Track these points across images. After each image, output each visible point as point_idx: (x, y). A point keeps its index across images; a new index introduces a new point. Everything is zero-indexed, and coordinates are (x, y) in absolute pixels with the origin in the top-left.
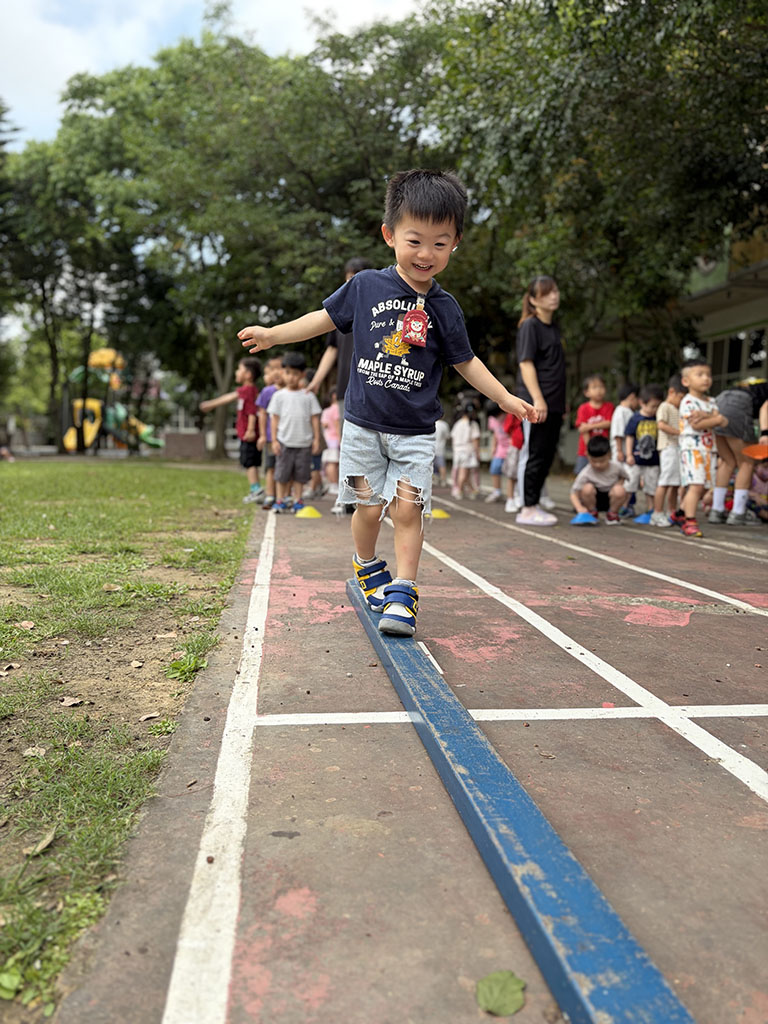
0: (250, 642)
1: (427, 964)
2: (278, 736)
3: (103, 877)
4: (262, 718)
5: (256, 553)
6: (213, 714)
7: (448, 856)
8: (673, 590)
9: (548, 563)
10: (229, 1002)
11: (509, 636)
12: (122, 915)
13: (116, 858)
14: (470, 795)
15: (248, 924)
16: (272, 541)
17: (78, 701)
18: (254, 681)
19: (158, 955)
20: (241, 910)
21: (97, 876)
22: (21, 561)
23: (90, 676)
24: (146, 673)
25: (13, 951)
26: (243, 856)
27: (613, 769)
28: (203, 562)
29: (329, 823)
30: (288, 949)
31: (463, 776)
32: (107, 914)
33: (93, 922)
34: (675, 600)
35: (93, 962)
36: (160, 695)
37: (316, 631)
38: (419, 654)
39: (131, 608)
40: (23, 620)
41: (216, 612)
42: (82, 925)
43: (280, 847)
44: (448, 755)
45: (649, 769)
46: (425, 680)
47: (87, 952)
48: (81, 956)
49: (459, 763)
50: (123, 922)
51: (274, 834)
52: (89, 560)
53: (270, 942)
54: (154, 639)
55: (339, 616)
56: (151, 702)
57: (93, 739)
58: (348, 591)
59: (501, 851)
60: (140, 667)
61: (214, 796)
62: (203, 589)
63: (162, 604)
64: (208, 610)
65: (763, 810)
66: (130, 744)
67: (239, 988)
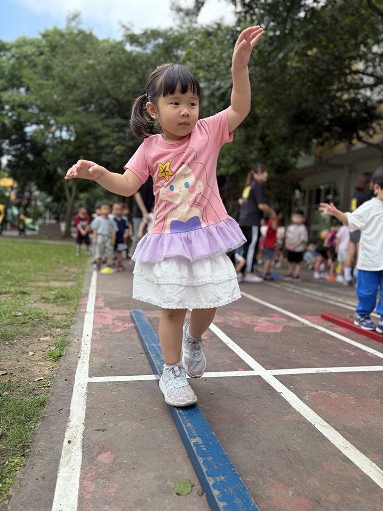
0: (84, 342)
1: (156, 478)
2: (98, 387)
3: (24, 450)
4: (91, 379)
5: (87, 294)
6: (68, 378)
7: (168, 436)
8: (277, 314)
10: (79, 495)
12: (34, 465)
13: (29, 442)
15: (86, 466)
16: (95, 288)
17: (5, 372)
18: (87, 361)
19: (49, 479)
20: (82, 461)
21: (22, 450)
23: (9, 360)
24: (36, 358)
26: (83, 440)
28: (61, 299)
29: (120, 424)
30: (102, 475)
32: (28, 465)
33: (22, 468)
35: (23, 483)
36: (44, 368)
37: (116, 336)
39: (27, 325)
41: (68, 326)
42: (17, 469)
43: (99, 435)
45: (252, 398)
47: (20, 480)
48: (18, 481)
50: (34, 467)
51: (96, 430)
52: (3, 298)
53: (94, 473)
54: (39, 340)
55: (126, 328)
56: (39, 372)
57: (13, 391)
58: (131, 317)
59: (187, 434)
60: (33, 355)
61: (70, 415)
62: (61, 314)
63: (42, 322)
64: (65, 325)
65: (293, 413)
66: (31, 392)
67: (82, 490)
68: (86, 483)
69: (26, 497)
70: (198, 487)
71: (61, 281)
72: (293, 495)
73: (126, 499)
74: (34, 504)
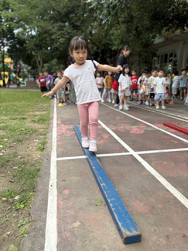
0: (54, 141)
2: (61, 162)
4: (58, 159)
5: (53, 118)
6: (48, 158)
7: (91, 182)
8: (142, 124)
9: (117, 118)
10: (57, 206)
11: (106, 137)
13: (35, 186)
14: (95, 172)
15: (59, 195)
16: (56, 114)
17: (21, 157)
18: (55, 150)
19: (45, 201)
20: (57, 193)
21: (33, 189)
23: (22, 151)
24: (33, 150)
25: (22, 202)
26: (57, 185)
27: (122, 165)
28: (41, 121)
29: (71, 178)
30: (65, 198)
31: (94, 169)
32: (36, 195)
33: (34, 196)
34: (142, 127)
35: (35, 202)
36: (37, 155)
37: (67, 138)
39: (27, 134)
40: (5, 138)
41: (46, 134)
42: (32, 197)
43: (63, 183)
44: (92, 165)
45: (128, 165)
48: (33, 202)
49: (94, 166)
50: (39, 196)
51: (62, 181)
52: (15, 121)
53: (62, 198)
54: (33, 141)
55: (72, 134)
57: (26, 165)
58: (74, 128)
59: (99, 182)
60: (32, 148)
61: (51, 174)
62: (42, 128)
63: (34, 133)
64: (44, 134)
65: (146, 171)
66: (33, 165)
67: (58, 204)
68: (59, 202)
69: (37, 208)
70: (104, 202)
71: (40, 111)
72: (143, 205)
73: (75, 208)
74: (40, 210)
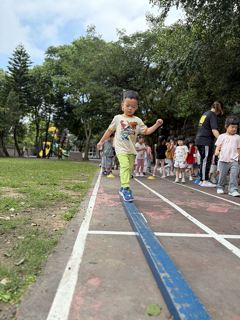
0: (89, 211)
1: (132, 301)
2: (94, 236)
3: (37, 271)
4: (90, 231)
5: (94, 187)
6: (75, 230)
7: (142, 272)
8: (224, 202)
9: (184, 193)
10: (71, 306)
11: (169, 213)
12: (42, 281)
13: (42, 266)
14: (150, 254)
15: (79, 286)
16: (99, 183)
17: (35, 224)
18: (89, 221)
19: (51, 293)
20: (77, 282)
21: (36, 271)
22: (23, 186)
23: (40, 218)
24: (57, 218)
25: (9, 289)
26: (80, 268)
27: (198, 251)
28: (77, 188)
29: (107, 261)
30: (90, 293)
31: (149, 249)
32: (37, 281)
33: (33, 283)
34: (224, 205)
35: (31, 293)
36: (60, 224)
37: (109, 209)
38: (140, 216)
39: (54, 200)
40: (22, 202)
41: (80, 202)
42: (29, 283)
43: (91, 266)
44: (145, 243)
45: (209, 252)
46: (141, 222)
47: (30, 291)
48: (28, 291)
49: (148, 245)
50: (42, 283)
51: (90, 263)
52: (43, 186)
53: (85, 291)
54: (60, 209)
55: (117, 205)
56: (57, 226)
57: (38, 235)
59: (158, 269)
60: (55, 216)
61: (73, 252)
62: (76, 196)
63: (64, 200)
64: (77, 201)
66: (49, 237)
67: (74, 303)
68: (77, 298)
69: (31, 303)
70: (166, 311)
71: (79, 180)
73: (106, 314)
74: (36, 309)
